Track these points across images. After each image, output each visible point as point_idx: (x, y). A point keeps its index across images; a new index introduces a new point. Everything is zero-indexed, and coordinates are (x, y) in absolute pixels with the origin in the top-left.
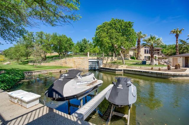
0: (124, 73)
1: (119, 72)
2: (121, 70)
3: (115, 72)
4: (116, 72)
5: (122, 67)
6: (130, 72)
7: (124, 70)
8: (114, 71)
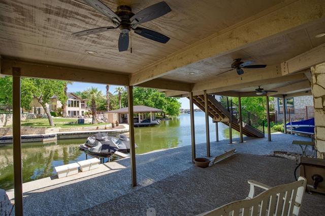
0: (58, 139)
1: (49, 139)
2: (53, 136)
3: (42, 141)
4: (44, 140)
5: (52, 130)
6: (70, 137)
7: (59, 136)
8: (40, 139)
